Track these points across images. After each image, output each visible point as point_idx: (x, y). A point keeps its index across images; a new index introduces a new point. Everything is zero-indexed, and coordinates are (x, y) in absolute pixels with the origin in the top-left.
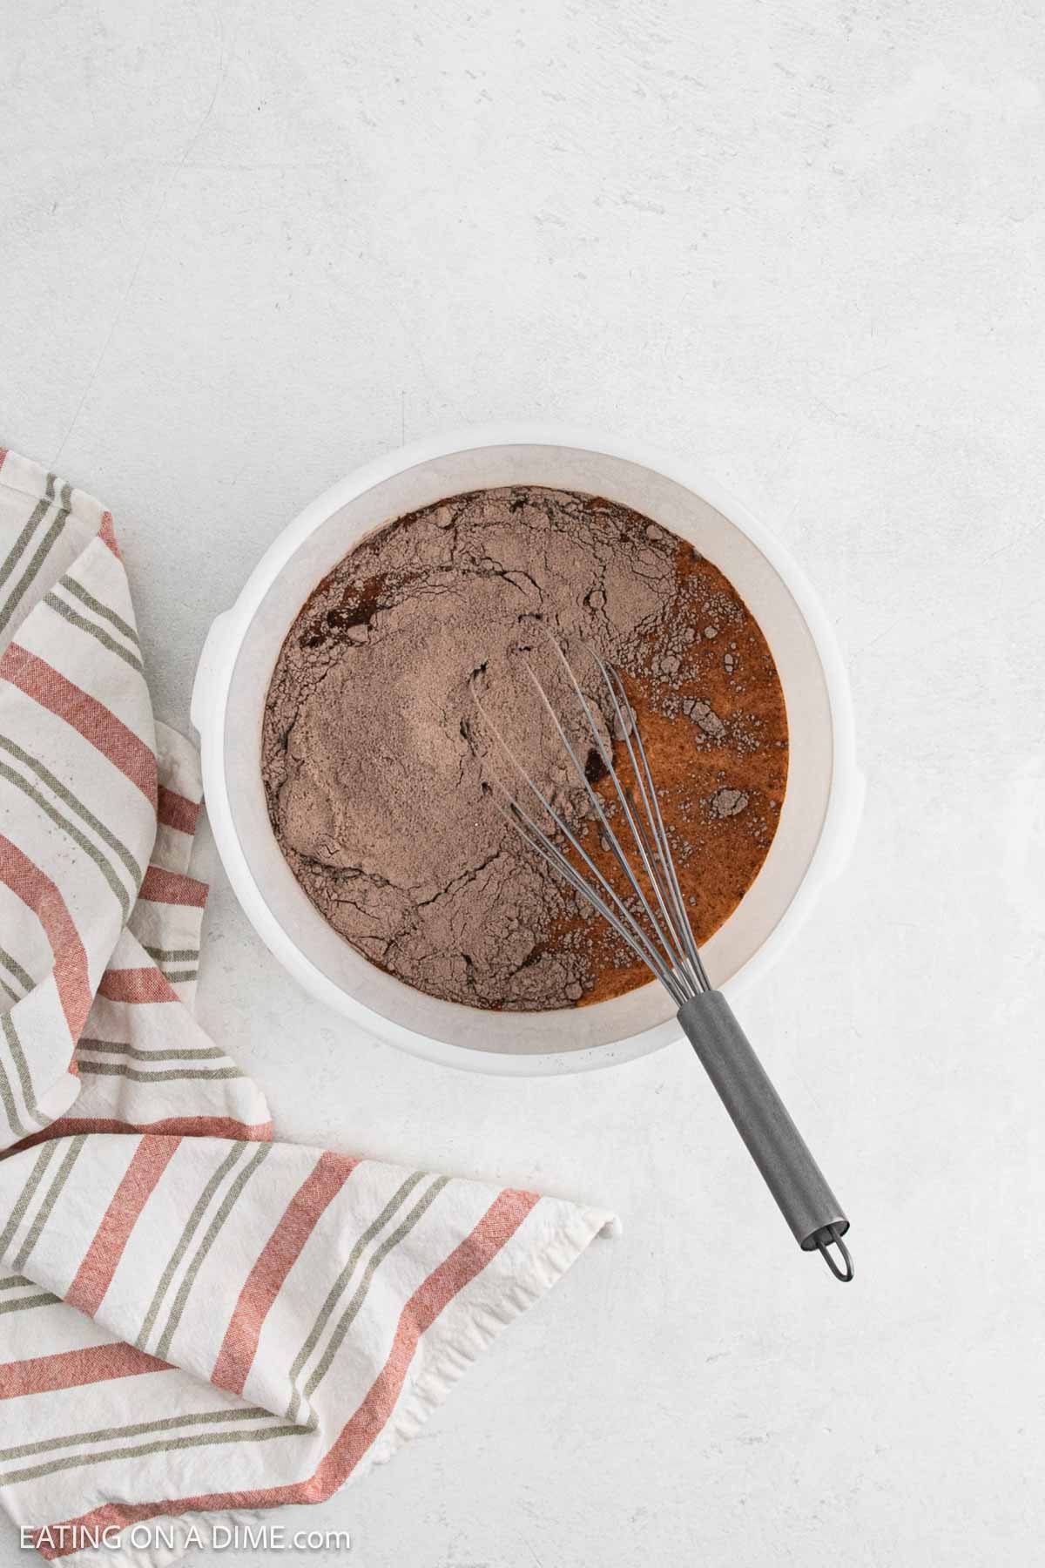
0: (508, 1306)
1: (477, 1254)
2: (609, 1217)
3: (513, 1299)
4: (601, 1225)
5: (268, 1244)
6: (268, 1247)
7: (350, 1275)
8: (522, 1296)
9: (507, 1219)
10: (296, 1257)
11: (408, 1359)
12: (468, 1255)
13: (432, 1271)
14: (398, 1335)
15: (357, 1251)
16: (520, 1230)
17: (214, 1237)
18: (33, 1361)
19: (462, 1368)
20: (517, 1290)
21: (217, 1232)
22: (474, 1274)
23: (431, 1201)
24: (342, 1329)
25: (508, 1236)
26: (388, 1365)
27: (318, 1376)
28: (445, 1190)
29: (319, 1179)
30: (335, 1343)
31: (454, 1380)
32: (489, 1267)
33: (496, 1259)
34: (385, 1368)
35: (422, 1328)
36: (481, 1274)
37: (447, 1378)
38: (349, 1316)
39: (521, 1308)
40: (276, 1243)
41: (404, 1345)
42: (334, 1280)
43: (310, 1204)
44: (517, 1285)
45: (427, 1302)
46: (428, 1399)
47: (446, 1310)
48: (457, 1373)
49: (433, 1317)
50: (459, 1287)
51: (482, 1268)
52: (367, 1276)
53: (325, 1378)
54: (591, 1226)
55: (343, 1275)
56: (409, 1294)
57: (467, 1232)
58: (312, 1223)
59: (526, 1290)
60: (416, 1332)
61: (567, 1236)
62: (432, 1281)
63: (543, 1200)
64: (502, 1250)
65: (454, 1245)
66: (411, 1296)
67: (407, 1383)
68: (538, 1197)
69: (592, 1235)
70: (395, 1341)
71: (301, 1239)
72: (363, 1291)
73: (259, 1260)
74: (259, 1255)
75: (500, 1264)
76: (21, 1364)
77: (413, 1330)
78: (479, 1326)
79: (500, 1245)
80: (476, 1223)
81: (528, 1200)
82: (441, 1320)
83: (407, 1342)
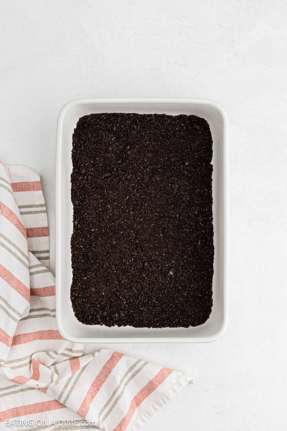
0: (161, 401)
1: (154, 385)
2: (192, 378)
3: (163, 399)
4: (189, 381)
5: (97, 377)
6: (97, 378)
7: (119, 387)
8: (165, 399)
9: (163, 376)
10: (105, 381)
11: (133, 414)
12: (151, 385)
13: (141, 389)
14: (131, 406)
15: (122, 381)
16: (166, 380)
17: (81, 374)
18: (27, 406)
19: (148, 418)
20: (164, 397)
21: (82, 373)
22: (153, 391)
23: (142, 369)
24: (116, 402)
25: (163, 381)
26: (127, 414)
27: (107, 415)
28: (146, 366)
29: (112, 360)
30: (113, 407)
31: (146, 421)
32: (157, 389)
33: (159, 387)
34: (126, 415)
35: (137, 405)
36: (154, 391)
37: (143, 420)
38: (117, 399)
39: (165, 403)
40: (99, 377)
41: (132, 409)
42: (115, 388)
43: (109, 367)
44: (164, 395)
45: (139, 398)
46: (138, 426)
47: (145, 401)
48: (146, 419)
49: (141, 402)
50: (148, 394)
51: (155, 389)
52: (124, 389)
53: (109, 416)
54: (186, 381)
55: (117, 387)
56: (135, 395)
57: (151, 379)
58: (110, 372)
59: (166, 397)
60: (136, 407)
61: (179, 383)
62: (141, 392)
63: (173, 372)
64: (160, 385)
65: (148, 382)
66: (135, 396)
67: (132, 421)
68: (172, 370)
69: (186, 383)
70: (130, 408)
71: (106, 376)
72: (122, 392)
73: (94, 382)
74: (94, 380)
75: (160, 389)
76: (24, 407)
77: (135, 405)
78: (153, 406)
79: (160, 383)
80: (154, 376)
81: (170, 371)
82: (143, 404)
83: (133, 409)
